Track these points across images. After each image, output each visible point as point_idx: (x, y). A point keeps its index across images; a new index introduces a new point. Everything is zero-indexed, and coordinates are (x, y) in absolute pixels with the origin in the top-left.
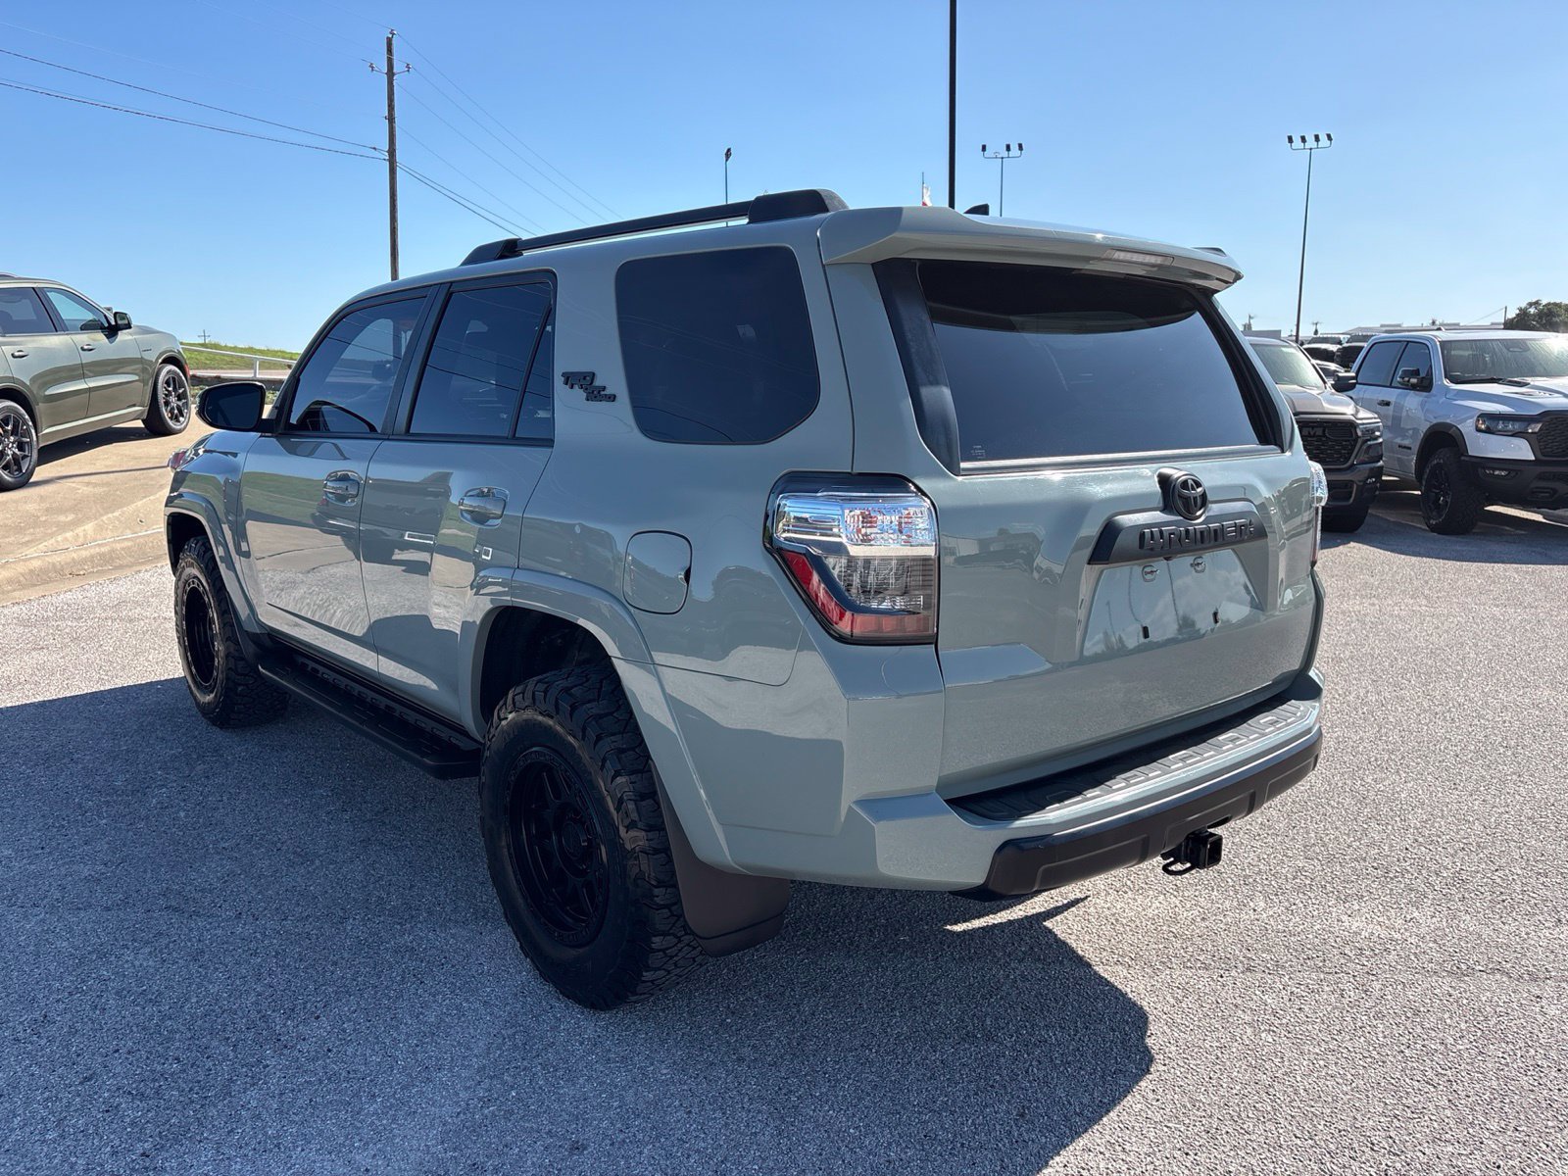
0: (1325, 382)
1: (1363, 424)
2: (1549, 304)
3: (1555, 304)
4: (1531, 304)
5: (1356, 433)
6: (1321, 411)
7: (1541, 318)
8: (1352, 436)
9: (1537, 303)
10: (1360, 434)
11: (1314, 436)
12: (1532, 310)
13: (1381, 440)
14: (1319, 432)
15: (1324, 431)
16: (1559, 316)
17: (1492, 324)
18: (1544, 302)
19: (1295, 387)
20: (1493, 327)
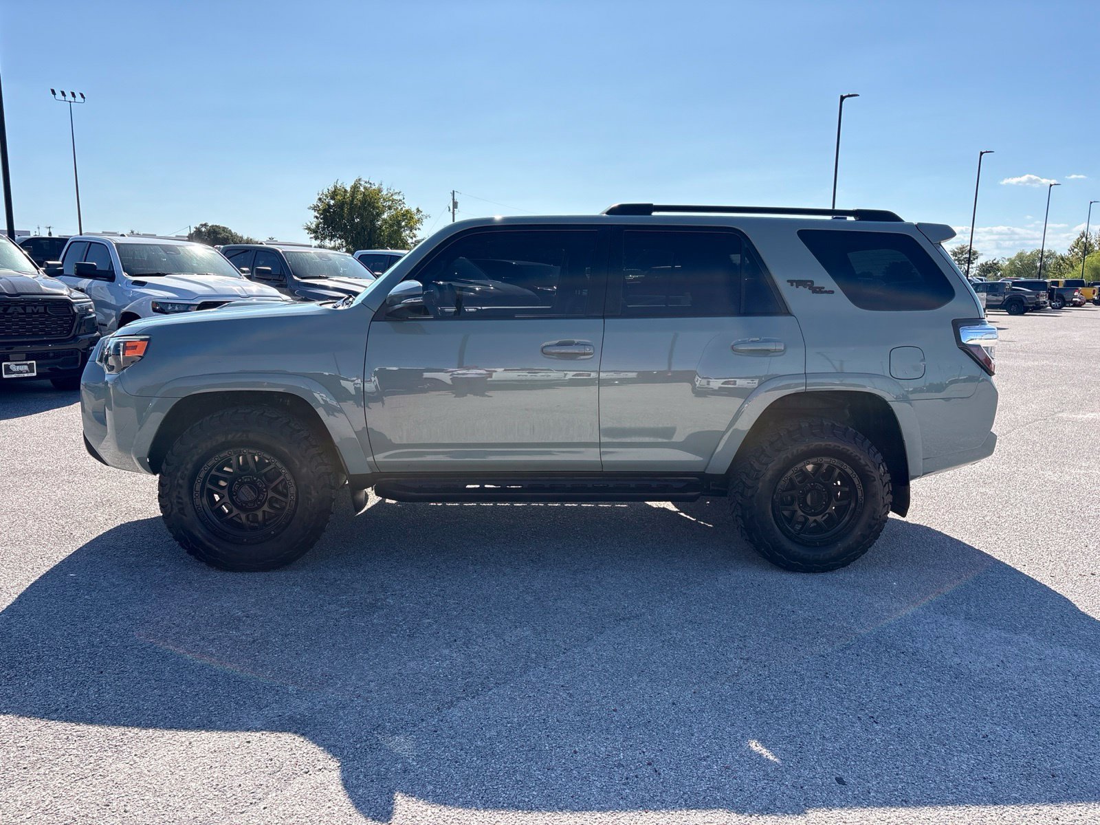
0: (37, 269)
1: (78, 303)
2: (212, 226)
3: (216, 226)
4: (202, 225)
5: (73, 310)
6: (40, 292)
7: (209, 234)
8: (70, 312)
9: (205, 225)
10: (76, 311)
11: (37, 313)
12: (203, 229)
13: (94, 315)
14: (41, 309)
15: (45, 309)
16: (221, 234)
17: (177, 236)
18: (210, 225)
19: (12, 271)
20: (179, 238)
